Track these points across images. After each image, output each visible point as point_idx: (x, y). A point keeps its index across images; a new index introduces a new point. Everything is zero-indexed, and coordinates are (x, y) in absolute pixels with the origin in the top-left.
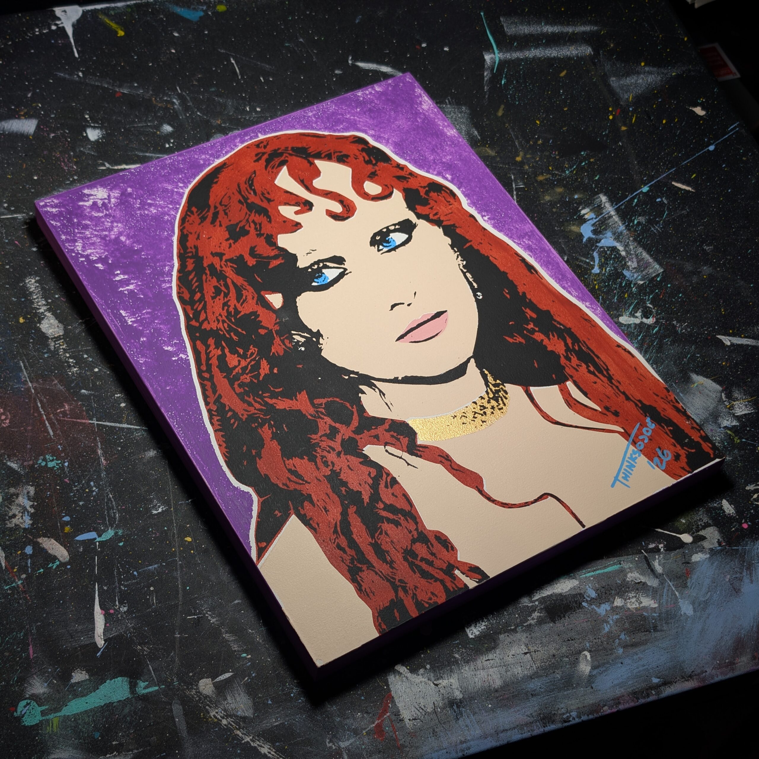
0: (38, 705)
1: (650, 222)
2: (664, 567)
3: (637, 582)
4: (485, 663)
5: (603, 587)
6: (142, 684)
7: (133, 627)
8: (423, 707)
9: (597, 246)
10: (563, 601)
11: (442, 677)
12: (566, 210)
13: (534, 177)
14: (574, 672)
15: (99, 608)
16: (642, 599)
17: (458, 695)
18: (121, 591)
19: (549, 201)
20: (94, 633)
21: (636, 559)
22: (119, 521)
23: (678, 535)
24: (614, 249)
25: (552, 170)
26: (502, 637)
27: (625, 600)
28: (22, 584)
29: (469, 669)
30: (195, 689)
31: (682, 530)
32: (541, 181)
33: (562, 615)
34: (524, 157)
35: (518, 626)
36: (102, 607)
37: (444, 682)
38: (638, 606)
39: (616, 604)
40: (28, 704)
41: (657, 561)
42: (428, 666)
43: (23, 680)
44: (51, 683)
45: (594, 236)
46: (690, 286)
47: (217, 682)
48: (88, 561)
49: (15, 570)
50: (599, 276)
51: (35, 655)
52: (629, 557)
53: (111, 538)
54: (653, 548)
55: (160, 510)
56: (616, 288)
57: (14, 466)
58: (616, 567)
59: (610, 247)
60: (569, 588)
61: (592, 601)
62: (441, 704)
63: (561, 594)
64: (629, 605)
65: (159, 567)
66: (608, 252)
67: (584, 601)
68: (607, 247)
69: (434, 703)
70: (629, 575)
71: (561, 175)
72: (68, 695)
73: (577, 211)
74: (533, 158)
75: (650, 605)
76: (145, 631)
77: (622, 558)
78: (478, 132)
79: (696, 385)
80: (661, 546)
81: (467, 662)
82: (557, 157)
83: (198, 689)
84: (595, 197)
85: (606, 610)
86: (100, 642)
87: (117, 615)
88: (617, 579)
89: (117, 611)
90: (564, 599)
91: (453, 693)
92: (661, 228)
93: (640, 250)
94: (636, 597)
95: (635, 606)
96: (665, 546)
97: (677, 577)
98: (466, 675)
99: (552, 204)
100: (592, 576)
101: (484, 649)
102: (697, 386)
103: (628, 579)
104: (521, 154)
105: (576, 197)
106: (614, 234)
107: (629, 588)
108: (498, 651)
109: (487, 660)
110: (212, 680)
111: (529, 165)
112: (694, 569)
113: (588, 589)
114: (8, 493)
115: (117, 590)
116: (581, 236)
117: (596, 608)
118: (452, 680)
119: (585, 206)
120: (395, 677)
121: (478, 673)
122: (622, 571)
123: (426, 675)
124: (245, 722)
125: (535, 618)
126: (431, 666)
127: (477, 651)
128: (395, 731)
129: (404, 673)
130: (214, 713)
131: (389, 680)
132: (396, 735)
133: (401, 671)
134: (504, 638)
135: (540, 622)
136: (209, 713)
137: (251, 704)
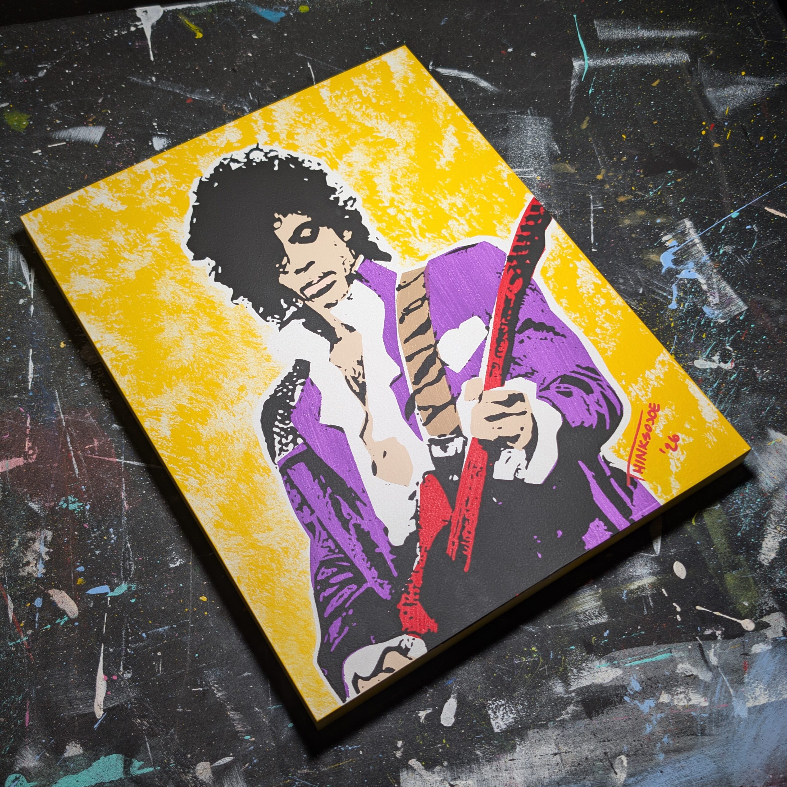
0: (27, 780)
1: (737, 252)
2: (719, 658)
3: (688, 674)
4: (509, 763)
5: (649, 679)
6: (137, 764)
7: (134, 697)
9: (677, 278)
10: (603, 693)
11: (459, 777)
12: (646, 235)
13: (615, 198)
14: (606, 779)
15: (102, 673)
16: (691, 696)
18: (127, 654)
19: (628, 225)
20: (94, 701)
21: (690, 647)
22: (134, 574)
23: (738, 621)
24: (695, 282)
25: (635, 191)
26: (530, 732)
27: (673, 696)
29: (491, 769)
30: (192, 773)
31: (743, 614)
32: (622, 203)
33: (600, 711)
34: (606, 176)
35: (550, 721)
36: (106, 672)
37: (460, 783)
38: (686, 703)
39: (661, 700)
40: (17, 779)
41: (713, 650)
42: (445, 763)
43: (14, 751)
44: (44, 755)
45: (674, 267)
46: (775, 327)
47: (215, 766)
48: (97, 618)
49: (22, 625)
50: (676, 312)
51: (31, 723)
52: (681, 644)
53: (123, 593)
54: (709, 635)
55: (178, 564)
56: (694, 326)
57: (35, 507)
58: (666, 656)
59: (691, 280)
60: (611, 678)
61: (635, 695)
63: (601, 686)
64: (676, 702)
65: (168, 629)
66: (689, 285)
67: (626, 695)
68: (687, 279)
70: (680, 666)
71: (643, 196)
72: (59, 771)
73: (658, 237)
74: (615, 176)
75: (700, 703)
76: (147, 702)
77: (673, 645)
78: (559, 147)
79: (773, 442)
80: (718, 632)
81: (489, 761)
82: (642, 176)
83: (195, 773)
84: (679, 222)
85: (650, 707)
86: (99, 713)
87: (120, 682)
88: (665, 670)
89: (120, 678)
90: (604, 692)
92: (749, 259)
93: (724, 284)
94: (685, 692)
95: (683, 704)
96: (723, 633)
97: (733, 671)
98: (486, 777)
99: (632, 228)
100: (638, 666)
101: (509, 747)
102: (774, 444)
103: (678, 671)
104: (603, 171)
105: (658, 221)
106: (696, 264)
107: (678, 681)
109: (511, 760)
110: (211, 764)
111: (610, 184)
112: (753, 663)
113: (633, 680)
114: (25, 537)
115: (123, 653)
116: (660, 265)
117: (638, 704)
118: (470, 781)
119: (668, 231)
120: (408, 773)
121: (500, 774)
122: (672, 661)
123: (443, 773)
125: (570, 712)
126: (449, 762)
127: (501, 748)
129: (418, 770)
131: (401, 777)
133: (415, 767)
134: (533, 734)
135: (575, 717)
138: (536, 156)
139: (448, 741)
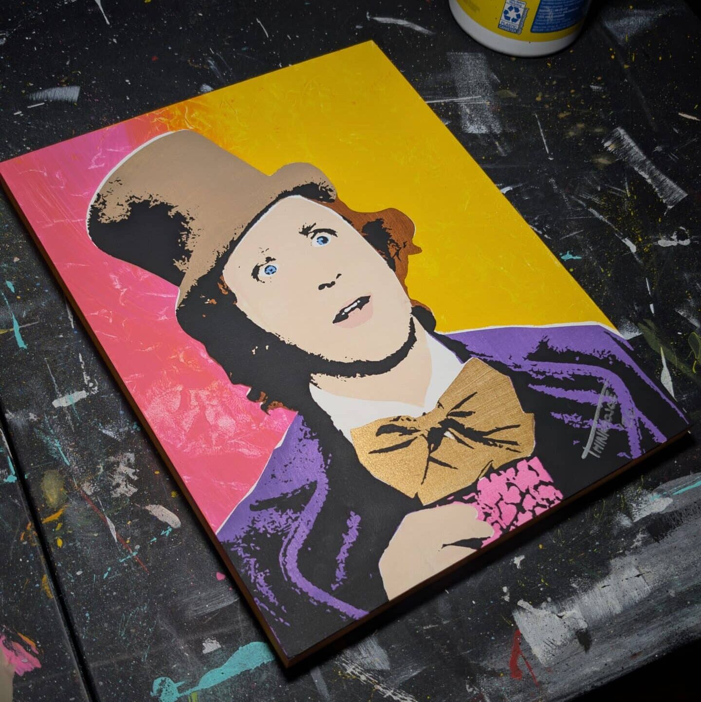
0: (174, 681)
1: (667, 150)
8: (552, 641)
10: (662, 520)
11: (564, 609)
13: (556, 115)
17: (583, 625)
19: (574, 137)
25: (571, 108)
26: (612, 561)
28: (137, 555)
32: (563, 119)
34: (544, 97)
37: (567, 614)
40: (164, 682)
42: (549, 599)
57: (110, 433)
60: (665, 507)
62: (568, 636)
63: (659, 514)
69: (562, 636)
73: (600, 144)
74: (552, 97)
78: (498, 76)
81: (585, 591)
84: (614, 131)
90: (663, 518)
91: (578, 624)
93: (664, 177)
99: (577, 139)
100: (684, 493)
101: (599, 576)
104: (540, 94)
105: (597, 131)
108: (612, 576)
111: (549, 104)
114: (108, 462)
118: (574, 611)
119: (607, 139)
120: (520, 613)
123: (549, 608)
124: (383, 676)
125: (640, 539)
126: (552, 598)
127: (592, 579)
128: (530, 669)
129: (528, 608)
130: (351, 670)
131: (515, 617)
132: (532, 673)
133: (525, 607)
134: (615, 563)
135: (646, 543)
136: (346, 670)
137: (385, 656)
139: (546, 581)
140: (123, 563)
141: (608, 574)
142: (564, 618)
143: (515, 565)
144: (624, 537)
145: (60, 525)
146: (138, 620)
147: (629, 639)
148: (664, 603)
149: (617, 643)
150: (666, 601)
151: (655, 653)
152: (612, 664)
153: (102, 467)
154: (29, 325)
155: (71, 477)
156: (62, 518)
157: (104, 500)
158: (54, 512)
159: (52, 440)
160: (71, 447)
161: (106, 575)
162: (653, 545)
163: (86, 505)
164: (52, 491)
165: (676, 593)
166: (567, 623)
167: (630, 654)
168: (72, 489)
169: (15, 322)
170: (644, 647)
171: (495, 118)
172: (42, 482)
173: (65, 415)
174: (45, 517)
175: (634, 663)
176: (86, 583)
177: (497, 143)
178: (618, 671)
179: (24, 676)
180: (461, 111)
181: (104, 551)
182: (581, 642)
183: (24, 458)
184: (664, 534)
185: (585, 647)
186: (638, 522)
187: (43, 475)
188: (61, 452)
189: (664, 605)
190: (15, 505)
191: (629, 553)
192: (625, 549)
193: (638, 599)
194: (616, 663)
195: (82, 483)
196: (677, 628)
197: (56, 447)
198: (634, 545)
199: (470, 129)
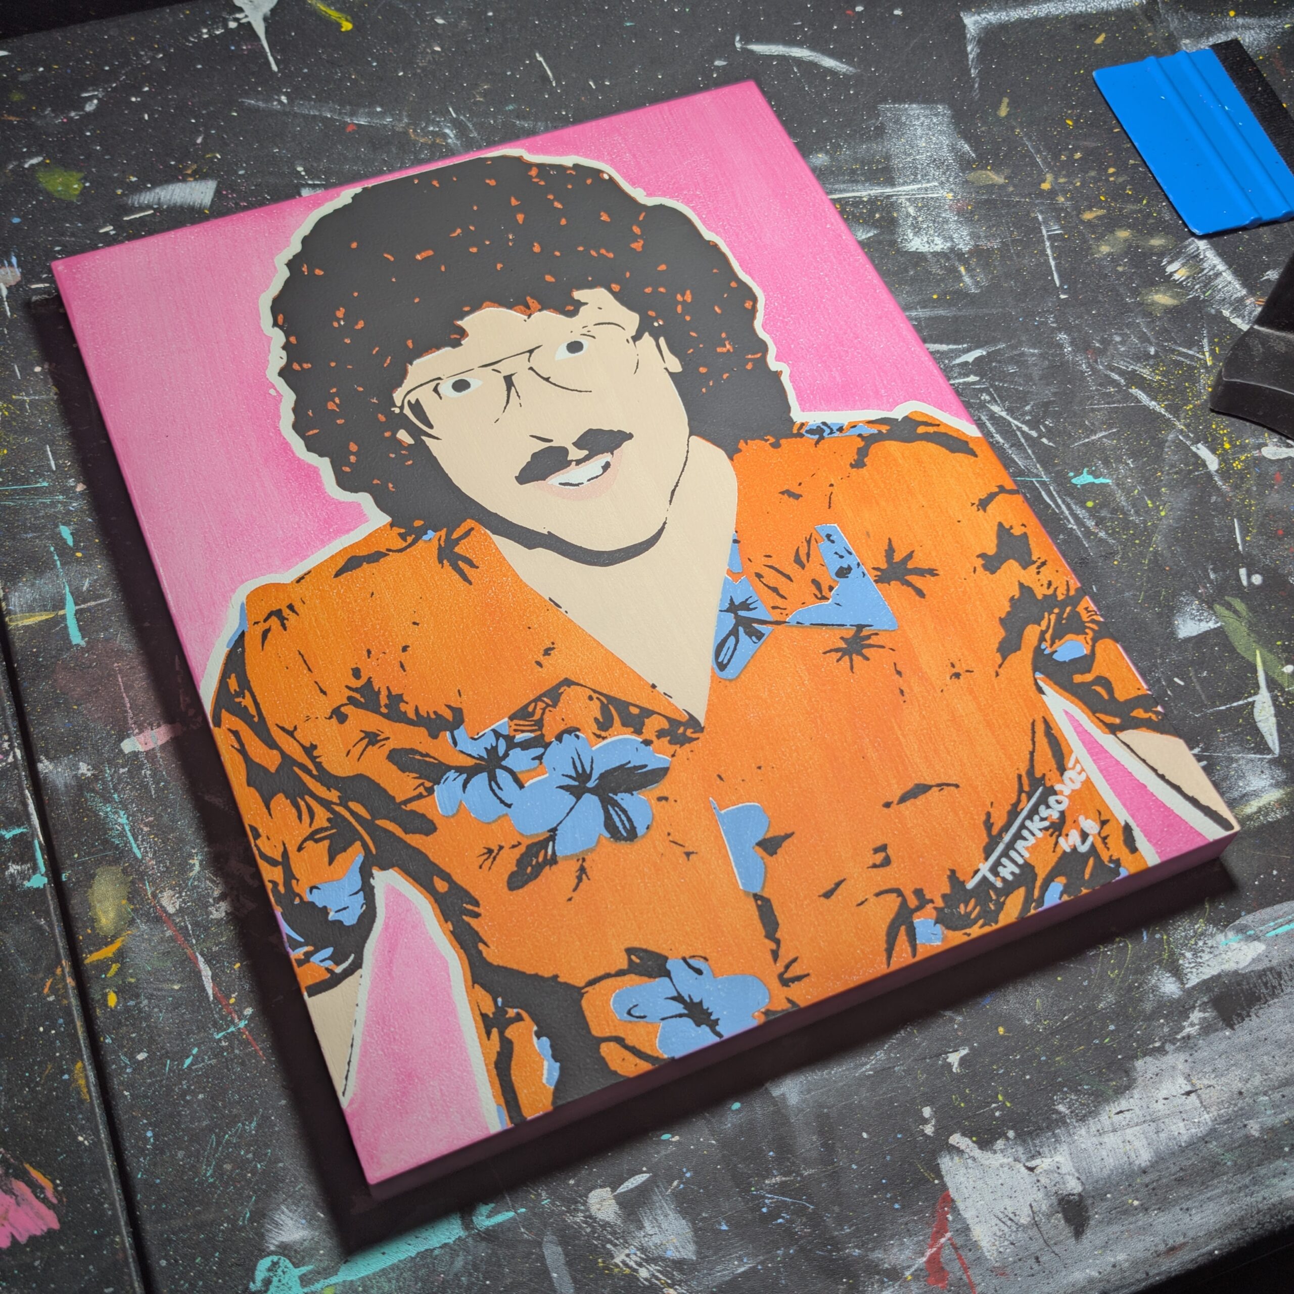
0: (293, 1264)
4: (1117, 1119)
6: (483, 1209)
8: (1011, 1216)
10: (1241, 985)
11: (1039, 1154)
13: (1077, 215)
17: (1073, 1186)
19: (1108, 255)
25: (1106, 201)
26: (1139, 1064)
28: (246, 1026)
29: (1088, 1132)
30: (582, 1211)
32: (1090, 221)
34: (1055, 183)
35: (1167, 1041)
37: (1043, 1163)
40: (275, 1264)
42: (1011, 1134)
43: (261, 1217)
44: (315, 1217)
47: (621, 1193)
49: (232, 1001)
60: (1249, 959)
62: (1044, 1208)
63: (1236, 973)
69: (1031, 1206)
73: (1159, 268)
74: (1070, 183)
78: (971, 146)
81: (1083, 1119)
83: (587, 1209)
90: (1244, 982)
91: (1064, 1183)
98: (1083, 1146)
99: (1115, 259)
100: (1286, 933)
101: (1110, 1092)
104: (1049, 177)
105: (1153, 243)
106: (1229, 303)
108: (1136, 1093)
109: (1118, 1113)
110: (613, 1190)
111: (1064, 195)
118: (1058, 1158)
119: (1172, 257)
120: (952, 1159)
121: (1106, 1139)
123: (1010, 1151)
124: (681, 1271)
125: (1196, 1021)
126: (1016, 1132)
127: (1097, 1097)
128: (966, 1269)
129: (968, 1150)
130: (623, 1257)
131: (942, 1166)
132: (968, 1277)
133: (962, 1147)
134: (1144, 1066)
135: (1207, 1029)
136: (612, 1257)
137: (688, 1232)
138: (938, 163)
139: (1006, 1096)
140: (220, 1040)
141: (1128, 1087)
142: (1037, 1171)
143: (950, 1066)
144: (1166, 1017)
145: (115, 967)
146: (237, 1146)
147: (1164, 1217)
148: (1236, 1148)
149: (1140, 1223)
150: (1240, 1146)
151: (1215, 1247)
152: (1127, 1264)
153: (197, 863)
154: (93, 603)
155: (142, 880)
156: (120, 955)
157: (196, 924)
158: (107, 944)
159: (116, 813)
160: (146, 825)
161: (188, 1062)
162: (1220, 1034)
163: (163, 932)
164: (107, 904)
165: (1262, 1130)
166: (1044, 1180)
167: (1162, 1248)
168: (142, 902)
169: (69, 599)
170: (1191, 1234)
171: (961, 223)
172: (91, 887)
173: (141, 767)
174: (91, 952)
175: (1172, 1265)
176: (151, 1075)
177: (962, 269)
178: (1138, 1280)
179: (26, 1245)
180: (898, 211)
181: (187, 1017)
182: (1068, 1220)
183: (62, 844)
184: (1244, 1013)
185: (1075, 1229)
186: (1194, 988)
187: (93, 877)
188: (129, 834)
189: (1237, 1152)
190: (39, 928)
191: (1172, 1047)
192: (1165, 1040)
193: (1185, 1138)
194: (1135, 1264)
195: (161, 892)
196: (1260, 1199)
197: (120, 824)
198: (1184, 1033)
199: (912, 243)
